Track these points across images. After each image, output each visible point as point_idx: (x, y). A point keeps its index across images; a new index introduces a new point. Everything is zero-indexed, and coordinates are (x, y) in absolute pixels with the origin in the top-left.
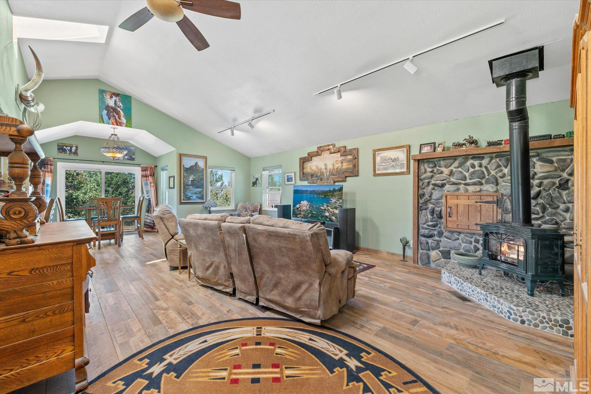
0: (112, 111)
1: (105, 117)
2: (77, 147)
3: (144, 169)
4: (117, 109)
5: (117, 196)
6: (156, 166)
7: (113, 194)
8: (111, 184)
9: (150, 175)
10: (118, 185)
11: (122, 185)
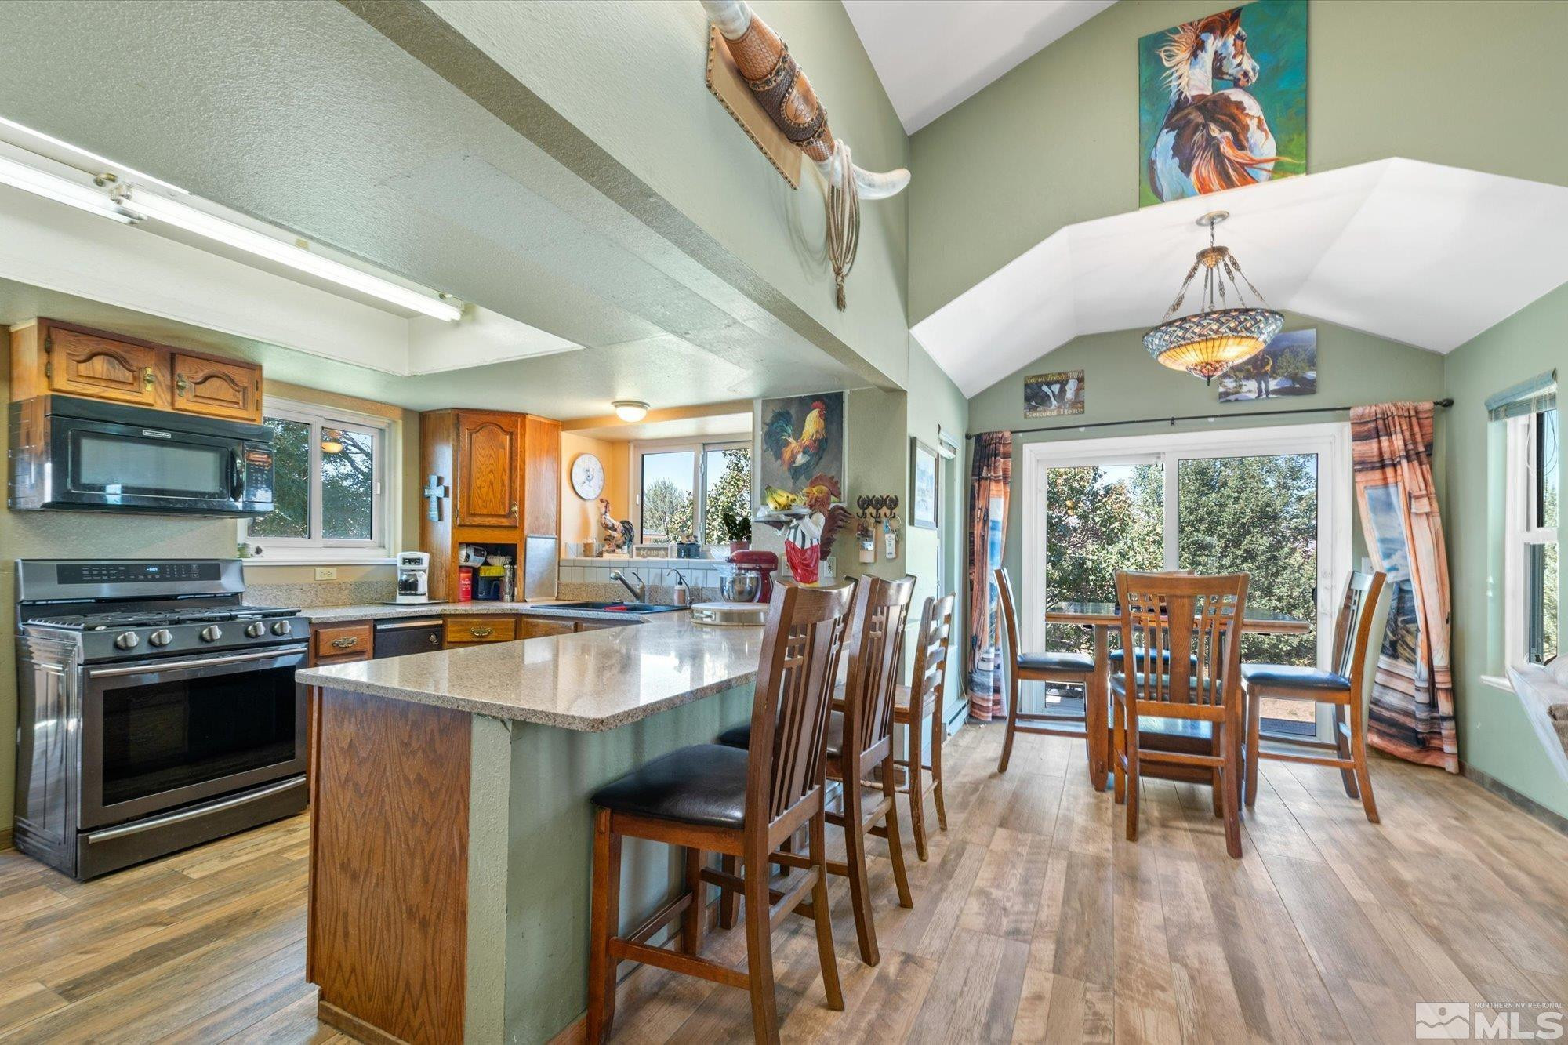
0: (1201, 119)
1: (1167, 166)
2: (1080, 380)
3: (1370, 430)
4: (1227, 99)
5: (1238, 561)
6: (1449, 403)
7: (1223, 556)
8: (1218, 523)
9: (1408, 458)
10: (1243, 525)
11: (1254, 527)
